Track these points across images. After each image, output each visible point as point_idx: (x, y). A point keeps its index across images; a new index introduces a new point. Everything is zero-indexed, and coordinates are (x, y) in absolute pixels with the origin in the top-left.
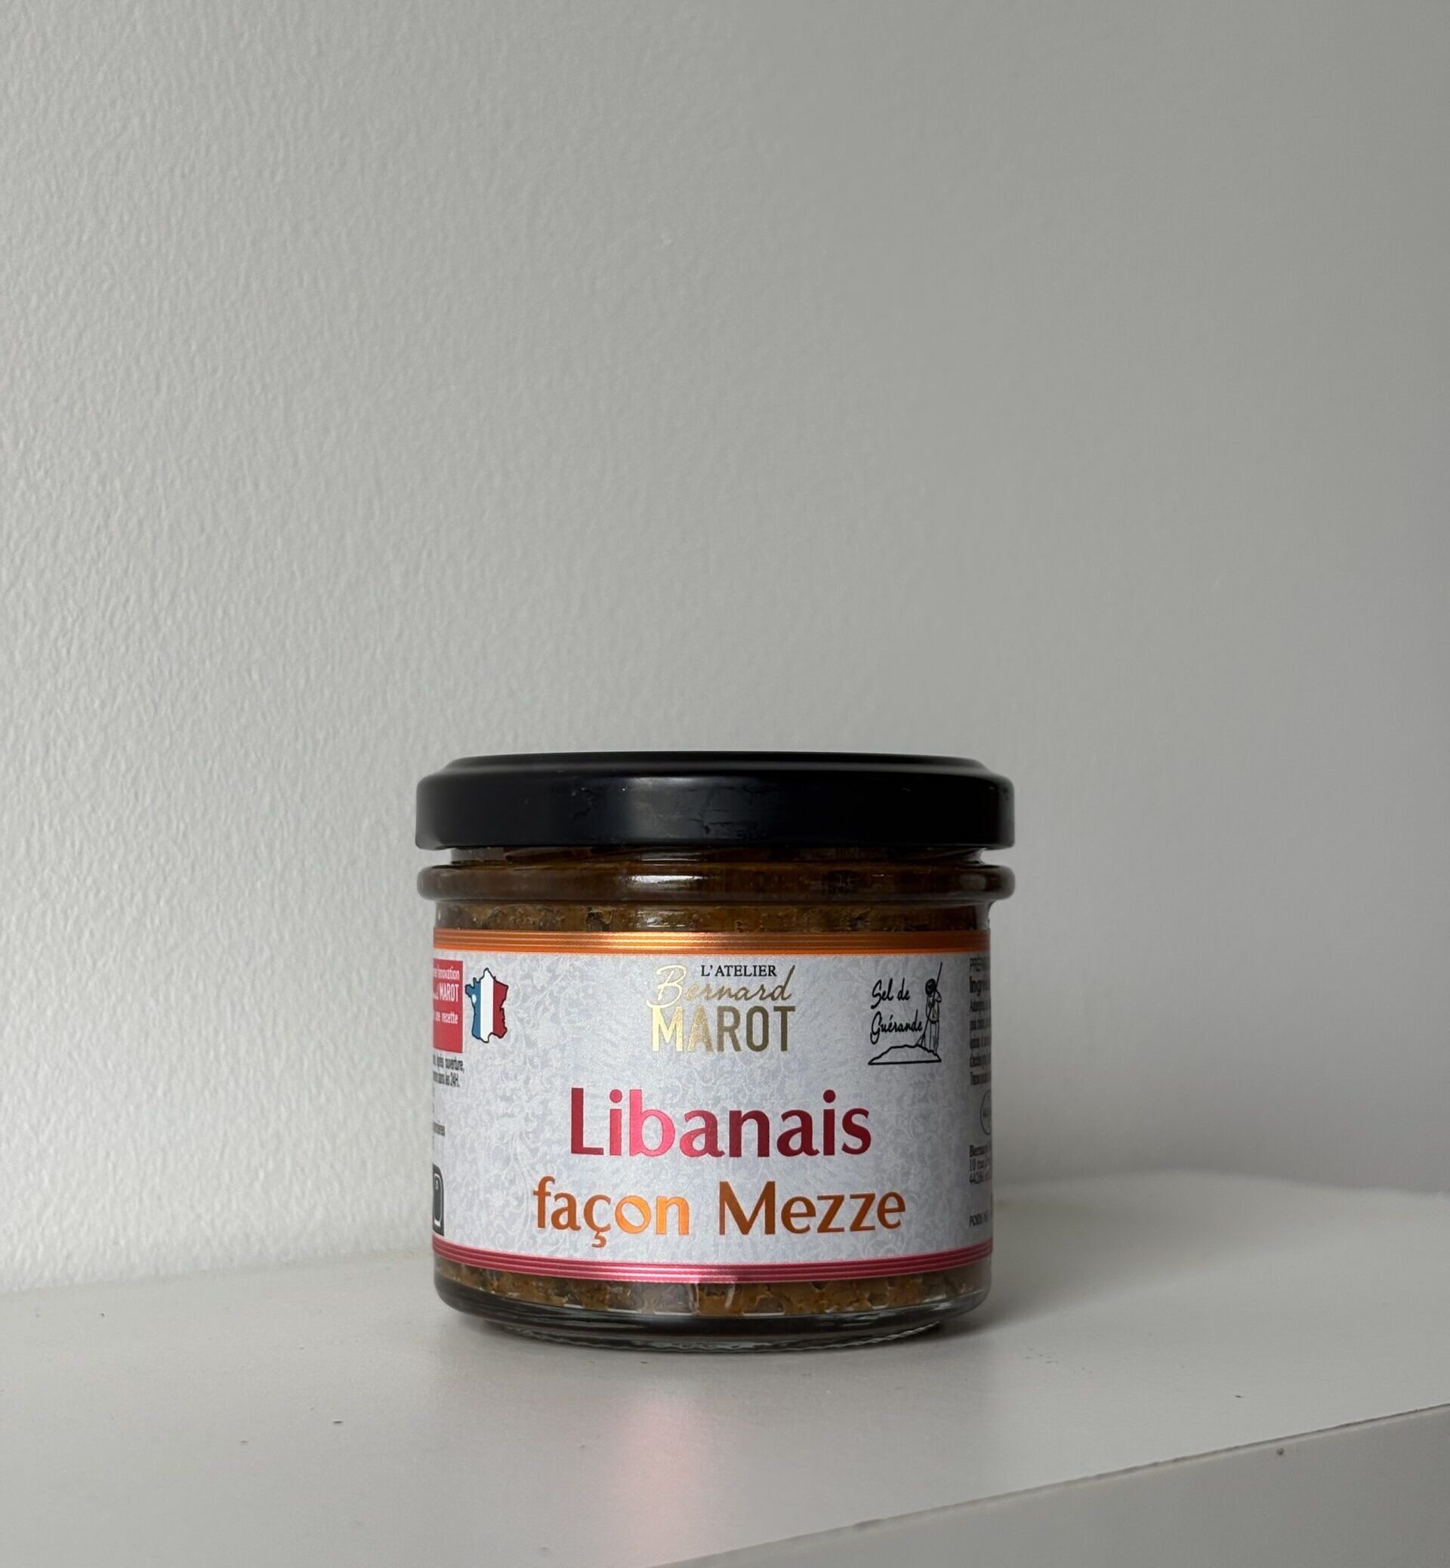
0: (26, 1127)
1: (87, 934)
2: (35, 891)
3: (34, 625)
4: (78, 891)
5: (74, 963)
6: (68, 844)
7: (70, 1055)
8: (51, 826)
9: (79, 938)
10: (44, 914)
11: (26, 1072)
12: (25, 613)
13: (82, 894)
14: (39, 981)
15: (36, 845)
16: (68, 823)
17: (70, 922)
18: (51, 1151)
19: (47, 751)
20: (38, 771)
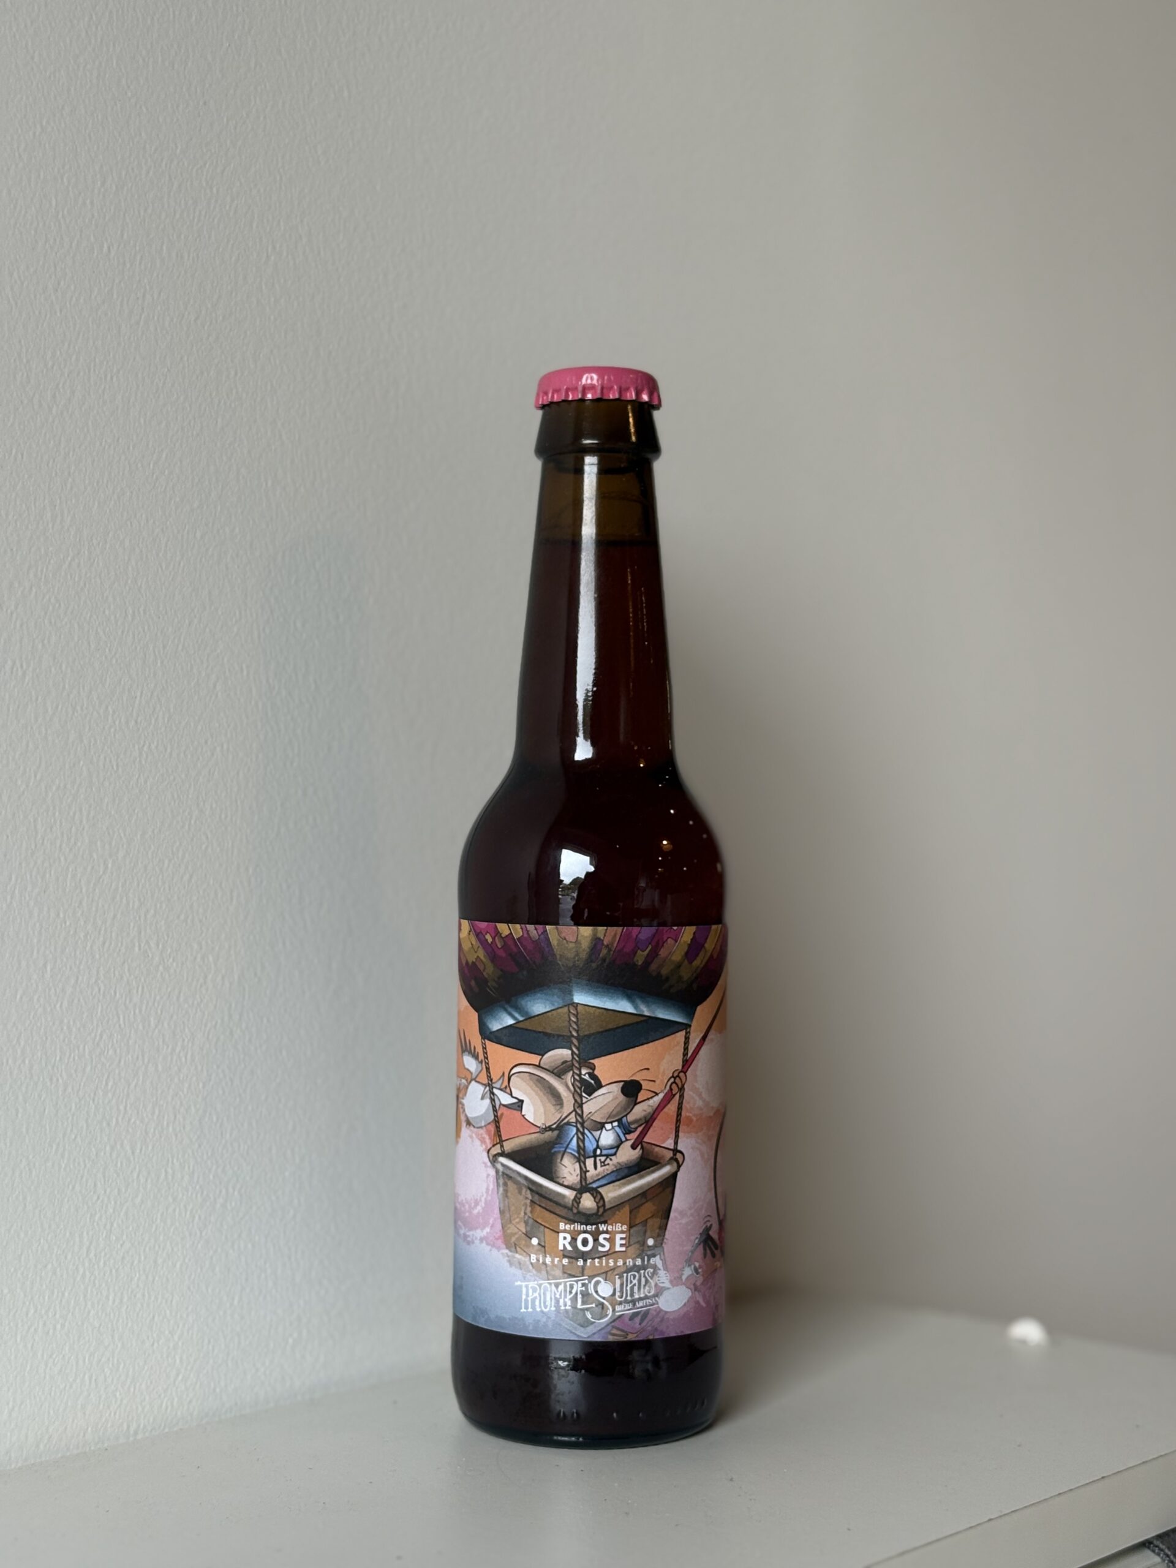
0: (167, 1332)
1: (197, 1218)
2: (170, 1199)
3: (168, 1047)
4: (192, 1194)
5: (190, 1235)
6: (186, 1168)
7: (189, 1288)
8: (177, 1160)
9: (193, 1221)
10: (174, 1210)
11: (166, 1301)
12: (164, 1041)
13: (194, 1196)
14: (173, 1249)
15: (170, 1171)
16: (186, 1156)
17: (188, 1213)
18: (180, 1344)
19: (175, 1117)
20: (171, 1129)
